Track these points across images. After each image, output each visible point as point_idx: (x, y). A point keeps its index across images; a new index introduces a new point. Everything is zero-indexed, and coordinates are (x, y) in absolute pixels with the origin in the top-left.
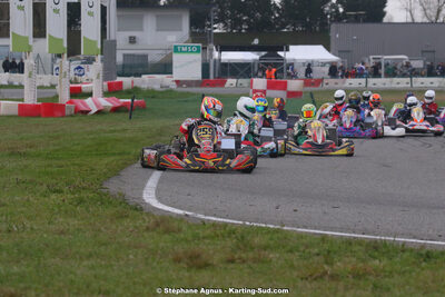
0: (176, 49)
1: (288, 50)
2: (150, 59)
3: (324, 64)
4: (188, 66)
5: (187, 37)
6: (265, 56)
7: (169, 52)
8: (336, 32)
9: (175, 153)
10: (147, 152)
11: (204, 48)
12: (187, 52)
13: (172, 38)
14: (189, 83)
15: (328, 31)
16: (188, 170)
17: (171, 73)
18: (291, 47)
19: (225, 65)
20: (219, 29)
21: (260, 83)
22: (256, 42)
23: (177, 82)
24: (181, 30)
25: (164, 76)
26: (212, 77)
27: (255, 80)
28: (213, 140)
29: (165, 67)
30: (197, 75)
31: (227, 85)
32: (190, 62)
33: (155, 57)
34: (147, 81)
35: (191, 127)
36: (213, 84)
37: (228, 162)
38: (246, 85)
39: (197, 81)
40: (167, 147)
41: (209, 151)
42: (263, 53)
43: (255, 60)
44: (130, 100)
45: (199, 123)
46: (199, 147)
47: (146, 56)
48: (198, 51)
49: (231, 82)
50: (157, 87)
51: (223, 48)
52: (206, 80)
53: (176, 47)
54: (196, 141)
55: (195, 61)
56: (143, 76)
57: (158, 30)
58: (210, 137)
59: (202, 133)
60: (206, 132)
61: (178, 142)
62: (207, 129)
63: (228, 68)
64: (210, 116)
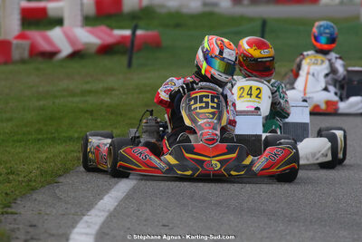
9: (147, 145)
10: (94, 141)
16: (171, 176)
28: (220, 119)
35: (176, 97)
37: (248, 161)
40: (133, 132)
41: (211, 141)
45: (190, 87)
46: (194, 132)
54: (187, 122)
58: (213, 114)
59: (198, 105)
60: (207, 103)
61: (154, 122)
62: (207, 97)
64: (213, 71)
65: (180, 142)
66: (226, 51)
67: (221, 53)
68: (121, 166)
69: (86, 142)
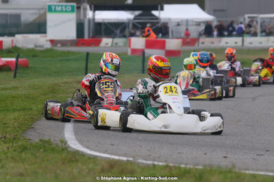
2: (23, 19)
6: (139, 15)
9: (78, 106)
10: (51, 105)
11: (79, 8)
12: (61, 11)
14: (64, 43)
17: (45, 32)
19: (99, 24)
21: (138, 42)
22: (130, 1)
23: (52, 41)
25: (38, 36)
26: (86, 37)
27: (133, 39)
28: (115, 93)
29: (39, 27)
30: (71, 34)
31: (102, 44)
32: (64, 22)
33: (28, 17)
34: (22, 41)
35: (92, 83)
36: (88, 44)
38: (121, 44)
39: (72, 41)
40: (69, 100)
43: (129, 20)
45: (99, 78)
46: (103, 100)
47: (19, 16)
48: (72, 11)
49: (106, 41)
50: (31, 46)
51: (97, 8)
52: (80, 39)
55: (69, 20)
56: (17, 36)
58: (112, 90)
59: (104, 86)
60: (109, 85)
61: (80, 96)
62: (109, 82)
63: (103, 27)
64: (108, 70)
65: (96, 104)
66: (114, 59)
67: (112, 61)
68: (67, 116)
69: (46, 105)
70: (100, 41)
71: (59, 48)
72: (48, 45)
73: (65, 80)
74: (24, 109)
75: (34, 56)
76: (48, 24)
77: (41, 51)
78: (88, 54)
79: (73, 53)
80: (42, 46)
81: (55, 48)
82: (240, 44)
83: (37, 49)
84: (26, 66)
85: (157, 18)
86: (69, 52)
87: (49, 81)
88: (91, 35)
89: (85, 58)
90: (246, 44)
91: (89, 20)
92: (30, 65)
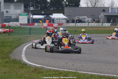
0: (20, 15)
1: (52, 15)
3: (63, 19)
4: (23, 20)
5: (23, 11)
6: (46, 17)
7: (18, 15)
8: (66, 10)
11: (28, 14)
12: (23, 15)
13: (19, 11)
14: (24, 25)
15: (64, 9)
17: (19, 21)
18: (53, 14)
19: (34, 19)
20: (32, 9)
22: (43, 12)
23: (20, 24)
24: (21, 9)
25: (17, 22)
26: (30, 23)
27: (44, 24)
29: (17, 20)
30: (26, 22)
31: (35, 25)
32: (24, 18)
33: (14, 17)
34: (12, 24)
36: (31, 25)
39: (26, 24)
42: (45, 16)
43: (43, 18)
44: (9, 30)
47: (11, 17)
48: (26, 15)
49: (36, 24)
50: (14, 26)
51: (33, 14)
52: (29, 24)
53: (20, 14)
56: (10, 22)
57: (14, 9)
63: (35, 20)
70: (34, 24)
71: (22, 26)
72: (19, 25)
73: (23, 36)
74: (10, 46)
75: (15, 29)
76: (19, 19)
77: (17, 27)
78: (30, 28)
79: (26, 28)
80: (17, 26)
81: (21, 26)
82: (75, 25)
83: (16, 26)
84: (12, 32)
85: (51, 17)
86: (25, 27)
87: (19, 36)
88: (32, 22)
89: (30, 29)
90: (76, 25)
91: (31, 18)
92: (14, 31)
